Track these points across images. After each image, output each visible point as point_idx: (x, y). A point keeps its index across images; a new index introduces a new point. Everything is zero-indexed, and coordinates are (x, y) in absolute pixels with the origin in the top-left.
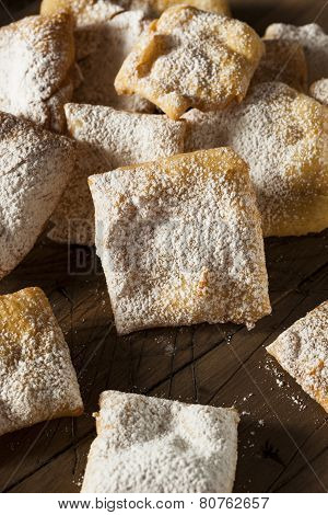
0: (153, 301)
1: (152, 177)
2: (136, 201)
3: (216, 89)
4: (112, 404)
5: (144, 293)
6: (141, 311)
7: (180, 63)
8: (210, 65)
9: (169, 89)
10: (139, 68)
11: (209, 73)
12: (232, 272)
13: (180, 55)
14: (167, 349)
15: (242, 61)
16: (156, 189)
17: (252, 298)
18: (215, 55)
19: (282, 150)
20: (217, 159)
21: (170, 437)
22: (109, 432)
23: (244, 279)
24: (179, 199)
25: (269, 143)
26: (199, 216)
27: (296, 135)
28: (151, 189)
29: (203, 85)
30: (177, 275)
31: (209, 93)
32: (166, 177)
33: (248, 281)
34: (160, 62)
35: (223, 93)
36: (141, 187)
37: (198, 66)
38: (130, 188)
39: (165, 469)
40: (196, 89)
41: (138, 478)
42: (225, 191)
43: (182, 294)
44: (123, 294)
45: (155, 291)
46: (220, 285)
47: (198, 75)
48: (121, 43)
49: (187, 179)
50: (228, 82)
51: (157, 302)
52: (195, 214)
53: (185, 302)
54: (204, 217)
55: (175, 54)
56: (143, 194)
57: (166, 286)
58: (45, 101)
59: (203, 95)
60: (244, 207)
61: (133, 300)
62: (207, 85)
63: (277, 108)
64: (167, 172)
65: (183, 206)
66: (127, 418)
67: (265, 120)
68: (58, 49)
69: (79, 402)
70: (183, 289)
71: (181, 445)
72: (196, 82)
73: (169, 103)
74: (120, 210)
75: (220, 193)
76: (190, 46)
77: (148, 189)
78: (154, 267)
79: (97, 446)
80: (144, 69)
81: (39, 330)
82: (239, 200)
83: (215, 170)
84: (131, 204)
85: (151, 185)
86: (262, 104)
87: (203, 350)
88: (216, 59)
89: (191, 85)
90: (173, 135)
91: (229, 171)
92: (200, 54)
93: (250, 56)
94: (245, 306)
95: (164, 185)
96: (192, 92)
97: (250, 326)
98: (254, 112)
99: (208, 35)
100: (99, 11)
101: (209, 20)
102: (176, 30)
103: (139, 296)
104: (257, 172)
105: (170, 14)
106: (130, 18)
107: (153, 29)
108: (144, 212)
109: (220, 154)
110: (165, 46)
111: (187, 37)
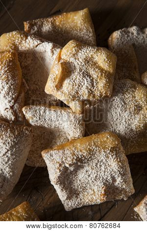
0: (81, 199)
1: (74, 154)
2: (67, 166)
3: (97, 94)
5: (76, 197)
6: (76, 205)
7: (77, 82)
8: (92, 80)
10: (56, 86)
11: (93, 85)
12: (116, 184)
13: (76, 76)
14: (89, 214)
15: (108, 75)
16: (76, 160)
17: (126, 192)
18: (94, 74)
19: (133, 117)
20: (105, 142)
23: (122, 186)
24: (88, 160)
25: (126, 115)
26: (98, 166)
27: (138, 108)
28: (74, 160)
29: (91, 92)
30: (91, 189)
31: (94, 96)
32: (80, 153)
33: (124, 187)
34: (66, 82)
35: (101, 95)
36: (69, 159)
37: (86, 83)
38: (63, 160)
40: (87, 96)
42: (110, 156)
43: (94, 197)
44: (67, 199)
45: (81, 195)
46: (110, 189)
47: (87, 88)
48: (43, 59)
49: (91, 153)
50: (103, 90)
51: (83, 200)
52: (96, 165)
53: (96, 200)
54: (100, 166)
56: (70, 163)
57: (86, 193)
58: (12, 107)
59: (91, 99)
60: (120, 161)
61: (71, 200)
62: (92, 92)
63: (128, 96)
64: (81, 151)
65: (90, 163)
67: (123, 104)
70: (95, 196)
72: (87, 92)
73: (75, 106)
74: (60, 170)
75: (108, 157)
76: (81, 70)
77: (72, 160)
78: (79, 187)
80: (59, 86)
82: (117, 158)
83: (104, 148)
84: (65, 166)
85: (74, 158)
86: (120, 96)
87: (105, 212)
88: (95, 76)
89: (84, 93)
90: (79, 122)
91: (111, 148)
92: (86, 75)
93: (112, 71)
94: (123, 195)
95: (80, 157)
96: (85, 98)
97: (125, 199)
98: (117, 100)
99: (88, 61)
100: (29, 44)
101: (88, 52)
102: (72, 60)
103: (74, 198)
104: (121, 128)
105: (68, 52)
106: (46, 48)
107: (60, 58)
108: (72, 169)
109: (106, 139)
110: (67, 70)
111: (78, 63)
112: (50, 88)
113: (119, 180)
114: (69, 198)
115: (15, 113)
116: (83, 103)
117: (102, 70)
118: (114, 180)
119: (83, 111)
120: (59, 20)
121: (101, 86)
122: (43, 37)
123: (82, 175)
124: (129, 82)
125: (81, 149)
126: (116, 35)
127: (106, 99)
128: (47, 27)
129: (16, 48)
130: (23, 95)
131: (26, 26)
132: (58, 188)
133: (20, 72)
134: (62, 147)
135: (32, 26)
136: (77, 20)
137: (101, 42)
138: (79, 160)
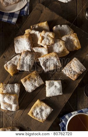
3: (51, 43)
4: (47, 83)
7: (45, 41)
9: (45, 45)
13: (45, 39)
15: (53, 39)
17: (60, 66)
19: (60, 48)
21: (54, 85)
22: (48, 87)
25: (58, 48)
27: (61, 46)
29: (49, 43)
30: (51, 66)
31: (50, 44)
34: (43, 41)
37: (48, 41)
38: (44, 59)
39: (55, 91)
46: (56, 66)
48: (36, 35)
49: (50, 57)
52: (52, 60)
53: (52, 69)
55: (44, 39)
58: (30, 48)
63: (58, 43)
65: (50, 60)
66: (49, 85)
67: (57, 45)
68: (30, 41)
69: (43, 83)
71: (56, 87)
73: (45, 47)
74: (43, 62)
75: (54, 58)
78: (48, 66)
79: (47, 88)
80: (41, 42)
81: (37, 77)
82: (56, 58)
83: (53, 56)
88: (50, 39)
89: (47, 43)
90: (47, 50)
91: (55, 56)
92: (48, 39)
97: (60, 68)
98: (55, 44)
99: (48, 35)
100: (33, 32)
101: (47, 33)
102: (44, 35)
103: (47, 69)
104: (57, 51)
105: (43, 33)
106: (37, 33)
107: (41, 35)
108: (46, 61)
109: (53, 54)
110: (43, 38)
111: (45, 36)
112: (39, 43)
113: (57, 63)
114: (46, 69)
115: (31, 49)
116: (47, 46)
117: (51, 37)
118: (56, 64)
119: (48, 48)
120: (40, 25)
121: (51, 42)
122: (36, 30)
123: (48, 63)
124: (58, 40)
125: (48, 57)
126: (54, 28)
127: (53, 44)
128: (37, 27)
129: (29, 33)
130: (32, 45)
131: (31, 27)
132: (43, 67)
133: (31, 39)
134: (43, 57)
135: (33, 27)
136: (44, 24)
137: (51, 30)
138: (47, 59)
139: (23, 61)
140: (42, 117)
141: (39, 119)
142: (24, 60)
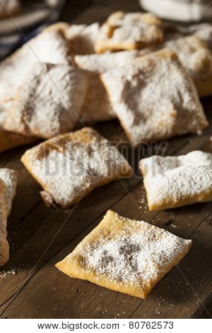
2: (129, 78)
33: (194, 108)
41: (178, 175)
44: (134, 125)
84: (127, 80)
97: (199, 133)
108: (134, 83)
113: (186, 98)
138: (141, 72)
139: (34, 90)
140: (135, 268)
141: (120, 280)
142: (38, 82)
